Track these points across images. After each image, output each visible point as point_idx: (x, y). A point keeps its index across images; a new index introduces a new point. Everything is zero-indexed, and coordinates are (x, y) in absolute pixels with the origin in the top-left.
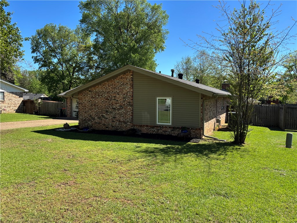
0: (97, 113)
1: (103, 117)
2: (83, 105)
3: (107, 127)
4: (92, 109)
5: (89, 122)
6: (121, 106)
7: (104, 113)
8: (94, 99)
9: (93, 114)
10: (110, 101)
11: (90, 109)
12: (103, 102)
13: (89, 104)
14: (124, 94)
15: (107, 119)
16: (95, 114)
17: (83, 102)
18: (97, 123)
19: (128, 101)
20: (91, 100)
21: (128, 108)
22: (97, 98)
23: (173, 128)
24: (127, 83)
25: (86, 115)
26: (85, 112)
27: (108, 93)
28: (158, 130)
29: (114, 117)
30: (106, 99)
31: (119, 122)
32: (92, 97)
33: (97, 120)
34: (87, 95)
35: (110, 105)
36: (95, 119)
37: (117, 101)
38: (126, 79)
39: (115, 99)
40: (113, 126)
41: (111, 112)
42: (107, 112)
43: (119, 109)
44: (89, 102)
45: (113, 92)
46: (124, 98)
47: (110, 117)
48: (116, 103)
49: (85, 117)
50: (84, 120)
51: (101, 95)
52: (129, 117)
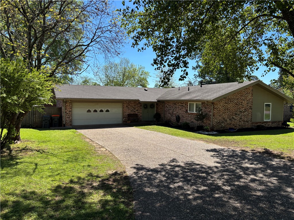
0: (229, 115)
1: (233, 119)
2: (218, 110)
3: (235, 127)
4: (225, 113)
5: (222, 124)
6: (246, 109)
7: (234, 116)
8: (227, 104)
9: (226, 117)
10: (239, 106)
11: (223, 113)
12: (233, 106)
13: (223, 108)
14: (248, 101)
15: (236, 120)
16: (228, 117)
17: (219, 107)
18: (228, 124)
19: (250, 106)
20: (224, 105)
21: (250, 110)
22: (230, 103)
23: (273, 122)
24: (250, 93)
25: (220, 118)
26: (219, 116)
27: (237, 99)
28: (265, 124)
29: (241, 118)
30: (236, 105)
31: (244, 121)
32: (226, 103)
33: (229, 121)
34: (222, 101)
35: (238, 109)
36: (227, 121)
37: (243, 105)
38: (249, 90)
39: (241, 104)
40: (240, 125)
41: (239, 115)
42: (236, 114)
43: (244, 112)
44: (223, 106)
45: (240, 98)
46: (247, 103)
47: (237, 118)
48: (242, 108)
49: (219, 120)
50: (218, 122)
51: (233, 101)
52: (250, 117)
